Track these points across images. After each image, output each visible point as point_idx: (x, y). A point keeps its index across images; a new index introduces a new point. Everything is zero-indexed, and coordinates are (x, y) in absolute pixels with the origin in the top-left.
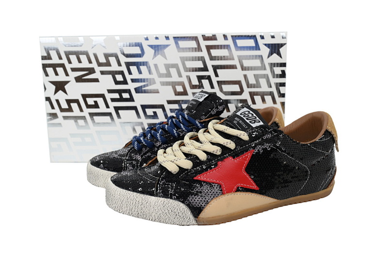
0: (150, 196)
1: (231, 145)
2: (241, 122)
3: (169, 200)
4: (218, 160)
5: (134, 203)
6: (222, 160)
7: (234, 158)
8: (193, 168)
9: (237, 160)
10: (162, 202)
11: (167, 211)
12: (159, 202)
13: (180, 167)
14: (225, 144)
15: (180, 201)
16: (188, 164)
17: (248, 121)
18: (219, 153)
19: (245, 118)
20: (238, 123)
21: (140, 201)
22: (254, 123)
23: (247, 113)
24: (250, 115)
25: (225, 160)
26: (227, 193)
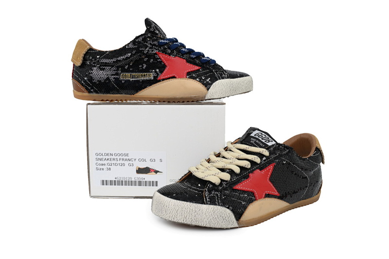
0: (201, 205)
1: (257, 160)
2: (257, 141)
3: (217, 206)
4: (249, 173)
5: (188, 211)
6: (252, 172)
7: (260, 170)
8: (231, 179)
9: (263, 172)
10: (213, 209)
11: (216, 216)
12: (210, 209)
13: (221, 179)
14: (253, 159)
15: (226, 207)
16: (227, 177)
17: (263, 141)
18: (249, 166)
19: (260, 139)
20: (255, 142)
21: (194, 209)
22: (269, 142)
23: (260, 134)
24: (263, 136)
25: (254, 172)
26: (259, 199)
